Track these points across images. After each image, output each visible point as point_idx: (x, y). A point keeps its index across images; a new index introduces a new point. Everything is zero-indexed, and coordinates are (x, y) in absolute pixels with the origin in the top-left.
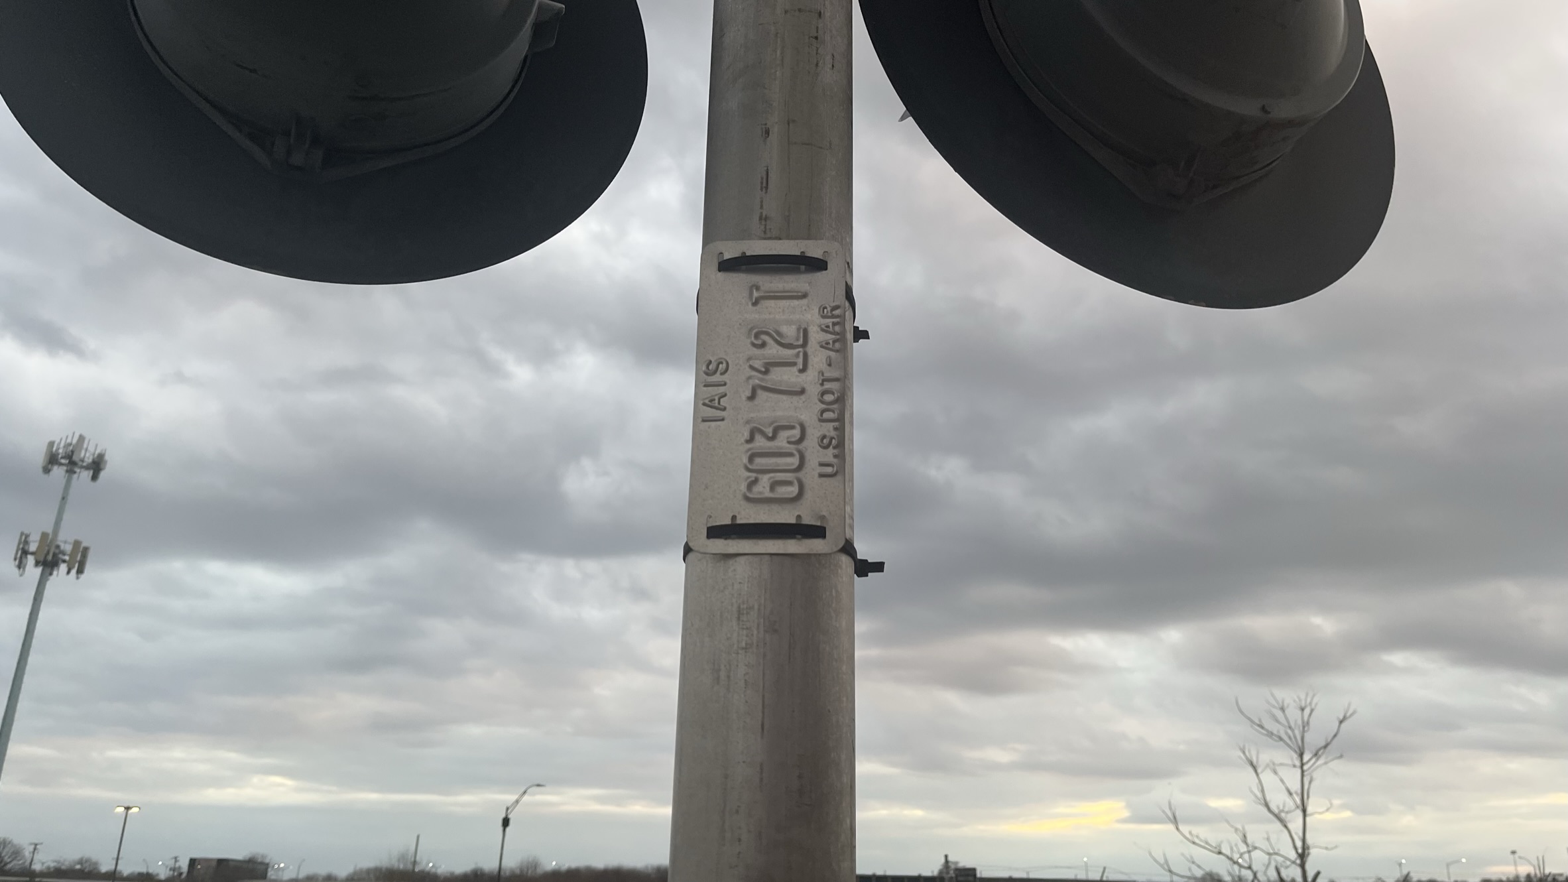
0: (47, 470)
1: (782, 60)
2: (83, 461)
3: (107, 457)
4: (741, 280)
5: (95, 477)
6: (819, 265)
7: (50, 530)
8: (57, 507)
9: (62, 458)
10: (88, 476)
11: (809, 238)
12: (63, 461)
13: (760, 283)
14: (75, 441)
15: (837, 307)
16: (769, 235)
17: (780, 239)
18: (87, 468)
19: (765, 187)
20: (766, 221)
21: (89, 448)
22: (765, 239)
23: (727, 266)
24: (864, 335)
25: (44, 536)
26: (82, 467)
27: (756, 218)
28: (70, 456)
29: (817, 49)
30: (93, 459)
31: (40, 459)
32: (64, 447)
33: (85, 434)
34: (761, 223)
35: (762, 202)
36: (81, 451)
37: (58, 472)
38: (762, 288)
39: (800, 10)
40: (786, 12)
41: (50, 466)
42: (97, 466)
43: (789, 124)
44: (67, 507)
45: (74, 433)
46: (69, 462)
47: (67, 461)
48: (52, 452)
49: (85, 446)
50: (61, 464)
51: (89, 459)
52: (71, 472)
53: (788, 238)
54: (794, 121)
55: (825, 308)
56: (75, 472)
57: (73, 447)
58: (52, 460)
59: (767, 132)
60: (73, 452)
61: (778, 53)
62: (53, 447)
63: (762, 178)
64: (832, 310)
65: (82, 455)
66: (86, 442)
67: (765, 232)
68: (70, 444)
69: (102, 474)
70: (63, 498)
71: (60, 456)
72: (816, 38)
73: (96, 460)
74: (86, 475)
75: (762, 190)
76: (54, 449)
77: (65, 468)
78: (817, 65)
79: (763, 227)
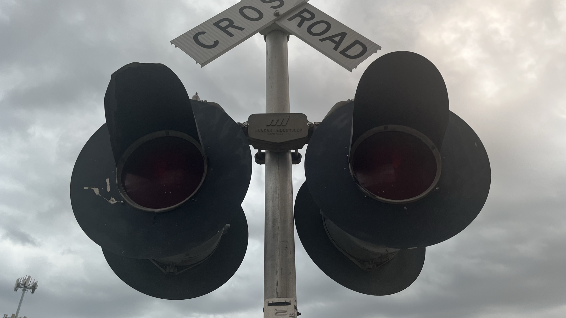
0: (16, 290)
1: (280, 254)
2: (29, 286)
3: (38, 284)
4: (272, 308)
5: (33, 292)
6: (289, 304)
7: (15, 313)
8: (19, 303)
9: (22, 285)
10: (31, 291)
11: (286, 297)
12: (22, 286)
13: (277, 309)
14: (26, 279)
15: (293, 314)
16: (278, 297)
17: (280, 298)
18: (30, 288)
19: (277, 285)
20: (277, 293)
21: (31, 281)
22: (277, 298)
23: (269, 305)
24: (300, 314)
25: (13, 315)
26: (28, 289)
27: (275, 292)
28: (24, 284)
29: (287, 250)
30: (33, 285)
31: (14, 284)
32: (23, 280)
33: (30, 276)
34: (276, 294)
35: (276, 289)
36: (29, 282)
37: (20, 290)
38: (277, 310)
39: (283, 242)
40: (280, 242)
41: (17, 288)
42: (34, 288)
43: (281, 270)
44: (22, 304)
45: (27, 275)
46: (24, 287)
47: (23, 286)
48: (18, 283)
49: (30, 280)
50: (21, 287)
51: (31, 286)
52: (24, 290)
53: (283, 297)
54: (282, 269)
55: (290, 314)
56: (26, 290)
57: (26, 280)
58: (18, 286)
59: (277, 272)
60: (25, 282)
61: (279, 252)
62: (19, 281)
63: (276, 283)
64: (292, 315)
65: (29, 283)
66: (31, 278)
67: (277, 296)
68: (25, 280)
69: (36, 290)
70: (21, 300)
71: (21, 284)
72: (287, 248)
73: (34, 285)
74: (30, 291)
75: (276, 286)
76: (19, 282)
77: (22, 289)
78: (287, 254)
79: (277, 295)
